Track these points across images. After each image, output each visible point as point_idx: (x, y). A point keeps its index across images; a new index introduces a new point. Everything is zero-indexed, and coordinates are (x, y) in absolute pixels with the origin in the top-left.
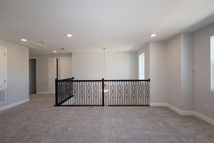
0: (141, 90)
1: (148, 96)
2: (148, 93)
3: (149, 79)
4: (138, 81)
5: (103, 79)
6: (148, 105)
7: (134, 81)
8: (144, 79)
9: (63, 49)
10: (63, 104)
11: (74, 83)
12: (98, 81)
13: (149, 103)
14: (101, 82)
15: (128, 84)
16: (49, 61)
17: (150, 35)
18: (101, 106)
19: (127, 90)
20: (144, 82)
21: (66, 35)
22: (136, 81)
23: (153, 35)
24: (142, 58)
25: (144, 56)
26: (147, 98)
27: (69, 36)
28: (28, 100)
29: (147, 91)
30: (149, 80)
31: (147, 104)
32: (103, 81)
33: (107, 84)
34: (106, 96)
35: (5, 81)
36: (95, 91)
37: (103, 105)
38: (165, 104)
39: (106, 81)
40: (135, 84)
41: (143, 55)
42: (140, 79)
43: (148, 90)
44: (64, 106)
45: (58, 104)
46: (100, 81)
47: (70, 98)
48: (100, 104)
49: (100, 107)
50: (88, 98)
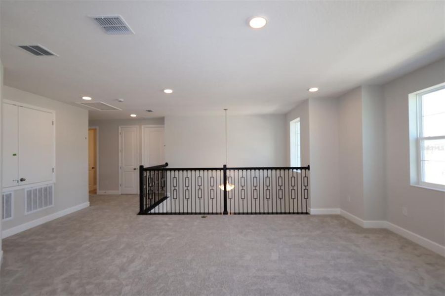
0: (293, 185)
1: (306, 197)
2: (306, 191)
3: (309, 166)
4: (289, 168)
5: (225, 166)
6: (307, 213)
7: (280, 169)
8: (299, 166)
9: (149, 111)
10: (153, 211)
11: (168, 172)
12: (216, 169)
13: (308, 208)
14: (222, 171)
15: (270, 175)
16: (120, 131)
17: (308, 90)
18: (221, 213)
19: (268, 185)
20: (299, 171)
21: (163, 90)
22: (284, 169)
23: (314, 90)
24: (295, 127)
25: (299, 123)
26: (304, 200)
27: (168, 91)
28: (87, 204)
29: (304, 188)
30: (308, 168)
31: (304, 211)
32: (225, 169)
33: (232, 175)
34: (230, 197)
35: (53, 169)
36: (210, 188)
37: (225, 213)
38: (337, 211)
39: (230, 169)
40: (282, 175)
41: (297, 122)
42: (292, 165)
43: (306, 184)
44: (155, 214)
45: (144, 211)
46: (220, 169)
47: (162, 200)
48: (219, 211)
49: (220, 215)
50: (198, 200)
